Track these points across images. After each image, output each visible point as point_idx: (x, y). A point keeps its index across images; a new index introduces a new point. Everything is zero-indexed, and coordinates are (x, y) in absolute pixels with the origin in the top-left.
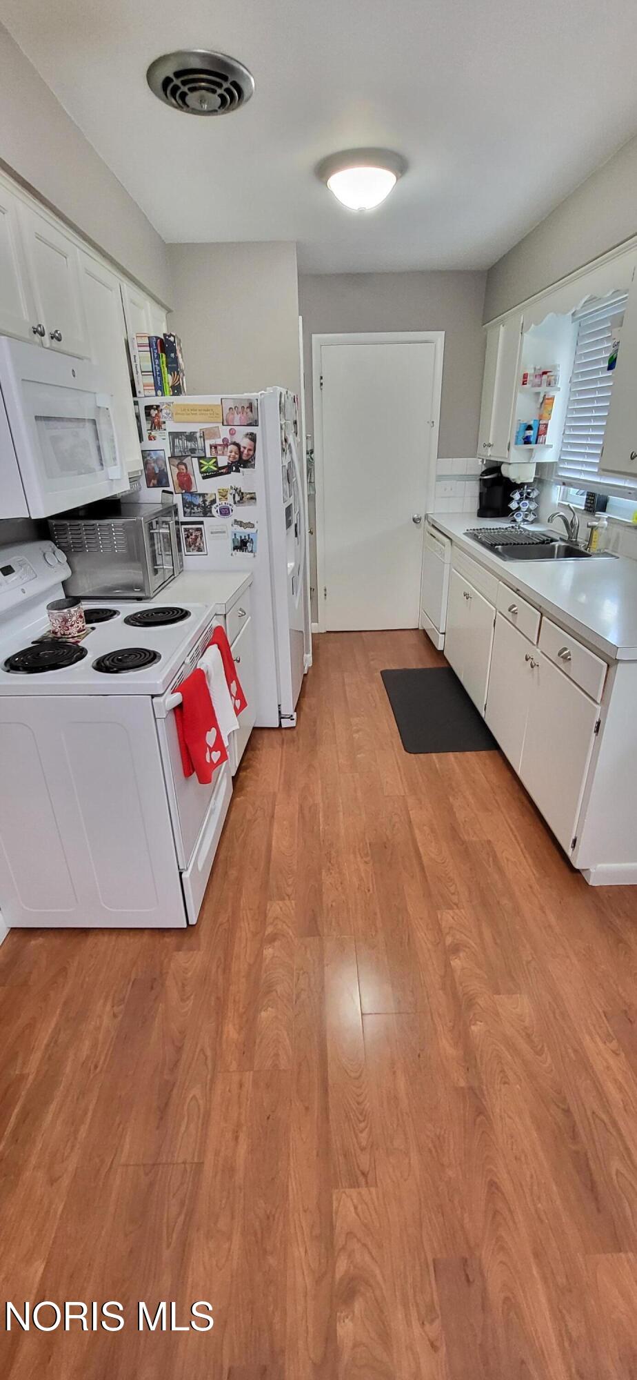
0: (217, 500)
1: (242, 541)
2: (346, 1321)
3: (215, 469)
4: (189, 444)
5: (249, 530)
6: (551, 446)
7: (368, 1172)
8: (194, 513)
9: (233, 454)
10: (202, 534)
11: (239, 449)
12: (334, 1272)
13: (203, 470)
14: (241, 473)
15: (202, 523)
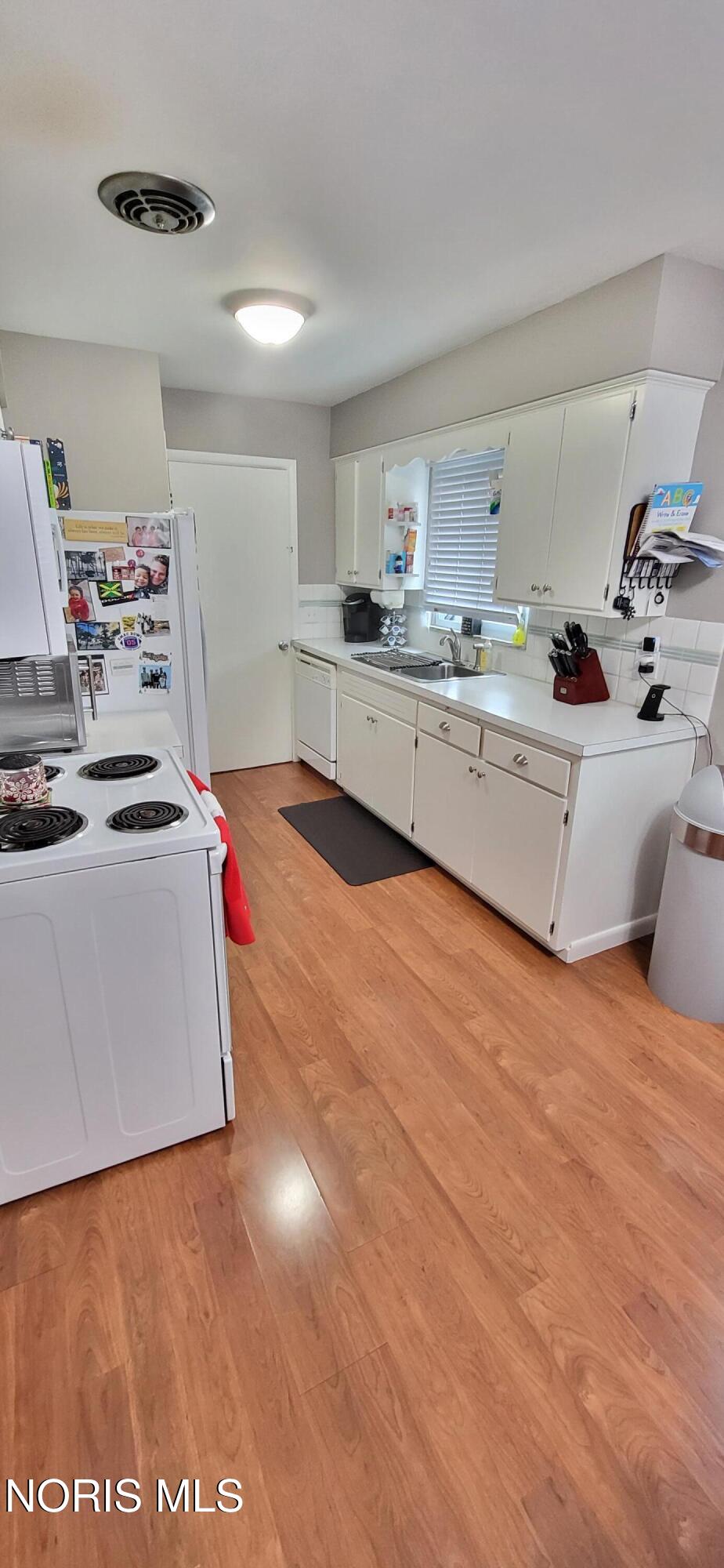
0: (122, 630)
1: (153, 675)
2: (589, 1396)
3: (120, 595)
4: (85, 566)
5: (161, 663)
6: (417, 575)
7: (536, 1268)
8: (91, 645)
9: (141, 578)
10: (101, 670)
11: (149, 573)
12: (556, 1365)
13: (103, 596)
14: (151, 600)
15: (102, 657)
